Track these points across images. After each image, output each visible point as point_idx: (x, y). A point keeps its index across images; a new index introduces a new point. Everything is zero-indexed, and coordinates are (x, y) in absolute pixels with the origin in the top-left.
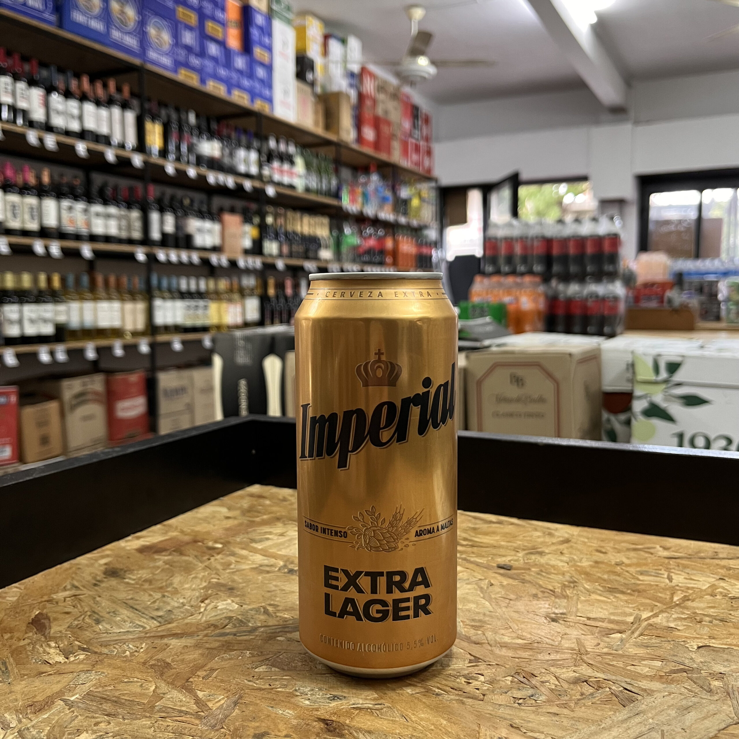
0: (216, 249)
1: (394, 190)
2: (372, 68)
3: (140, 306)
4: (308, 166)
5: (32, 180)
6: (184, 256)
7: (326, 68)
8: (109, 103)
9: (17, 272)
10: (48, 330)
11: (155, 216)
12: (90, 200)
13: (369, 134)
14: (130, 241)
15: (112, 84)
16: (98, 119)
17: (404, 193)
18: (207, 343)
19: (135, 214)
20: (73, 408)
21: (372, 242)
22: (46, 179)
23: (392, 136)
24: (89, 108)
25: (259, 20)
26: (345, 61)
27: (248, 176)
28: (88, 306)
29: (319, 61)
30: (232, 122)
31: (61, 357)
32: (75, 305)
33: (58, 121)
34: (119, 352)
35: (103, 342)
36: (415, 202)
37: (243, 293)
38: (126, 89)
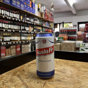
0: (28, 31)
1: (49, 24)
2: (47, 10)
3: (20, 37)
4: (39, 21)
5: (7, 23)
6: (25, 32)
7: (41, 9)
8: (16, 14)
9: (6, 33)
10: (9, 40)
11: (21, 27)
12: (14, 25)
13: (46, 17)
14: (19, 30)
15: (17, 11)
16: (15, 16)
17: (50, 24)
18: (27, 42)
19: (19, 27)
20: (12, 49)
21: (46, 30)
22: (9, 22)
23: (49, 18)
24: (14, 14)
25: (34, 4)
26: (43, 9)
27: (32, 22)
28: (14, 37)
29: (40, 9)
30: (30, 16)
31: (11, 43)
32: (12, 37)
33: (11, 16)
34: (17, 43)
35: (15, 42)
36: (51, 25)
37: (31, 36)
38: (18, 12)
